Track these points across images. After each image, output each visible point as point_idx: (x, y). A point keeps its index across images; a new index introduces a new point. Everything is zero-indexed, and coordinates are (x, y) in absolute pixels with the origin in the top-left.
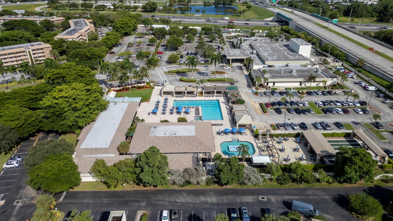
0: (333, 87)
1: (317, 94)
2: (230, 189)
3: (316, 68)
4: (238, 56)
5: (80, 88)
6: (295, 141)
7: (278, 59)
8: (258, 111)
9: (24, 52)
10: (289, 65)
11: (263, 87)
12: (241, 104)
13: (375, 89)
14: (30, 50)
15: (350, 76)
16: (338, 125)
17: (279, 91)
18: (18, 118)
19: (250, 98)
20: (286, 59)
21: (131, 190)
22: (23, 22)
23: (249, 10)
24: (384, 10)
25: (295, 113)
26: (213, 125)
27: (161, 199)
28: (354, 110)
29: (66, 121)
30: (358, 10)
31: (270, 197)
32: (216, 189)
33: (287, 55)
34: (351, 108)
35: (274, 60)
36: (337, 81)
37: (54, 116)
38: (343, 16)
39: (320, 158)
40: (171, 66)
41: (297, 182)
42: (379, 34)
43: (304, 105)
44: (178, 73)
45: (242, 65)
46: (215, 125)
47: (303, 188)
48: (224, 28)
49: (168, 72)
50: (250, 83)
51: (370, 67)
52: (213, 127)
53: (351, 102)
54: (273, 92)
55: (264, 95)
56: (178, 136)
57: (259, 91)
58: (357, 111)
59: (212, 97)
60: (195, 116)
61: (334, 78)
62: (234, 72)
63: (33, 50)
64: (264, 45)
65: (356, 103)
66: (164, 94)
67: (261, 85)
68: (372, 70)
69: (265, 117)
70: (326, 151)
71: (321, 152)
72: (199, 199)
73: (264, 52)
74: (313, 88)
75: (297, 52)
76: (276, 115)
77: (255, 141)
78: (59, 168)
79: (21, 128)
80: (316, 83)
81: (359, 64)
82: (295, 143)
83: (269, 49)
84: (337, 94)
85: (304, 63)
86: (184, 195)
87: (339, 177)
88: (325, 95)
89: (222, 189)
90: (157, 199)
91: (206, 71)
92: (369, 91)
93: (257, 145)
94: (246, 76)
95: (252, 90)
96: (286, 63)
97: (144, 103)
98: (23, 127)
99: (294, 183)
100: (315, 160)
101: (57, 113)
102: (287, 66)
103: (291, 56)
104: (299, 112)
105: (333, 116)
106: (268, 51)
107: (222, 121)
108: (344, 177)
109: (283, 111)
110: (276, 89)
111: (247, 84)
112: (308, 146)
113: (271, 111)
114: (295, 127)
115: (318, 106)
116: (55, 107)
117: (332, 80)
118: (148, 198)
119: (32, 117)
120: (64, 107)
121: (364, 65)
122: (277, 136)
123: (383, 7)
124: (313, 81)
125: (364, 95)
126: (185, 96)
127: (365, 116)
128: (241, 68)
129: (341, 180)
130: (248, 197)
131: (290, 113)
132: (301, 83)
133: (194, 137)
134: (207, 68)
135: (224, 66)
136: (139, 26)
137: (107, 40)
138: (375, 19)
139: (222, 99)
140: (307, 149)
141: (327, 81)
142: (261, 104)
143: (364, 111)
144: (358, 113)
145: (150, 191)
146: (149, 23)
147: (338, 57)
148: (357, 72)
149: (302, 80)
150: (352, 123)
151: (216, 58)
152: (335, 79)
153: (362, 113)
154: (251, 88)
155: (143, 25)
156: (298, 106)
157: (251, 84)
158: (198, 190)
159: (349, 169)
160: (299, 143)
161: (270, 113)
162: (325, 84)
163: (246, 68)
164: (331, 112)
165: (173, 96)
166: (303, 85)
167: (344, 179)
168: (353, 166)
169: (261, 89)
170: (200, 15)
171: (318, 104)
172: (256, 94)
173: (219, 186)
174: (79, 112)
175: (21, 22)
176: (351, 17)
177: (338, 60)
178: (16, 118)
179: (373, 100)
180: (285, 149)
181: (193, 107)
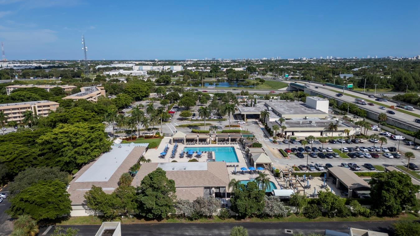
0: (357, 137)
1: (341, 142)
2: (248, 223)
3: (336, 120)
4: (253, 112)
5: (84, 126)
6: (321, 180)
7: (296, 113)
8: (278, 156)
9: (29, 108)
10: (307, 118)
11: (281, 137)
12: (258, 147)
13: (403, 139)
14: (36, 106)
15: (373, 129)
16: (368, 166)
17: (299, 140)
18: (10, 153)
19: (268, 146)
20: (303, 113)
21: (130, 224)
22: (33, 90)
23: (262, 84)
24: (398, 81)
25: (318, 158)
26: (227, 166)
27: (165, 232)
28: (384, 155)
29: (63, 157)
30: (372, 81)
31: (298, 230)
32: (231, 223)
33: (304, 110)
34: (380, 153)
35: (291, 114)
36: (360, 130)
37: (50, 152)
38: (357, 87)
39: (352, 190)
40: (182, 122)
41: (329, 216)
42: (397, 97)
43: (327, 151)
44: (190, 126)
45: (257, 120)
46: (230, 166)
47: (336, 222)
48: (238, 95)
49: (180, 126)
50: (266, 134)
51: (393, 121)
52: (229, 168)
53: (379, 148)
54: (293, 141)
55: (282, 143)
56: (188, 171)
57: (277, 140)
58: (387, 156)
59: (227, 144)
60: (208, 159)
61: (357, 127)
62: (249, 126)
63: (39, 107)
64: (279, 104)
65: (385, 149)
66: (173, 142)
67: (279, 135)
68: (396, 124)
69: (286, 160)
70: (358, 184)
71: (353, 185)
72: (212, 232)
73: (280, 108)
74: (336, 138)
75: (315, 108)
76: (297, 159)
77: (276, 180)
78: (48, 193)
79: (11, 163)
80: (339, 133)
81: (381, 119)
82: (321, 181)
83: (285, 107)
84: (363, 143)
85: (323, 116)
86: (194, 229)
87: (377, 208)
88: (349, 144)
89: (239, 223)
90: (161, 232)
91: (220, 126)
92: (396, 140)
93: (278, 183)
94: (262, 129)
95: (270, 140)
96: (304, 116)
97: (151, 149)
98: (15, 162)
99: (325, 217)
100: (347, 195)
101: (54, 148)
102: (306, 118)
103: (308, 110)
104: (322, 156)
105: (361, 160)
106: (284, 107)
107: (238, 163)
108: (382, 207)
109: (305, 156)
110: (296, 138)
111: (264, 135)
112: (337, 181)
113: (292, 156)
114: (320, 168)
115: (343, 151)
116: (52, 143)
117: (355, 130)
118: (150, 232)
119: (25, 152)
120: (63, 141)
121: (387, 120)
122: (301, 175)
123: (397, 79)
124: (334, 130)
125: (392, 144)
126: (197, 144)
127: (396, 160)
128: (256, 123)
129: (380, 211)
130: (271, 230)
131: (313, 157)
132: (322, 133)
133: (206, 171)
134: (220, 123)
135: (238, 122)
136: (151, 94)
137: (118, 100)
138: (390, 90)
139: (237, 146)
140: (336, 186)
141: (350, 131)
142: (281, 150)
143: (395, 156)
144: (388, 157)
145: (153, 225)
146: (162, 91)
147: (358, 114)
148: (380, 126)
149: (322, 129)
150: (383, 166)
151: (229, 108)
152: (358, 129)
153: (392, 157)
154: (268, 138)
155: (156, 94)
156: (321, 151)
157: (268, 135)
158: (210, 224)
159: (388, 194)
160: (326, 181)
161: (291, 157)
162: (348, 134)
163: (262, 122)
164: (359, 157)
165: (183, 143)
166: (324, 135)
167: (383, 209)
168: (392, 190)
169: (279, 139)
170: (213, 87)
171: (342, 150)
172: (274, 142)
173: (236, 220)
174: (79, 148)
175: (31, 89)
176: (366, 88)
177: (359, 117)
178: (8, 153)
179: (401, 147)
180: (310, 185)
181: (206, 152)
